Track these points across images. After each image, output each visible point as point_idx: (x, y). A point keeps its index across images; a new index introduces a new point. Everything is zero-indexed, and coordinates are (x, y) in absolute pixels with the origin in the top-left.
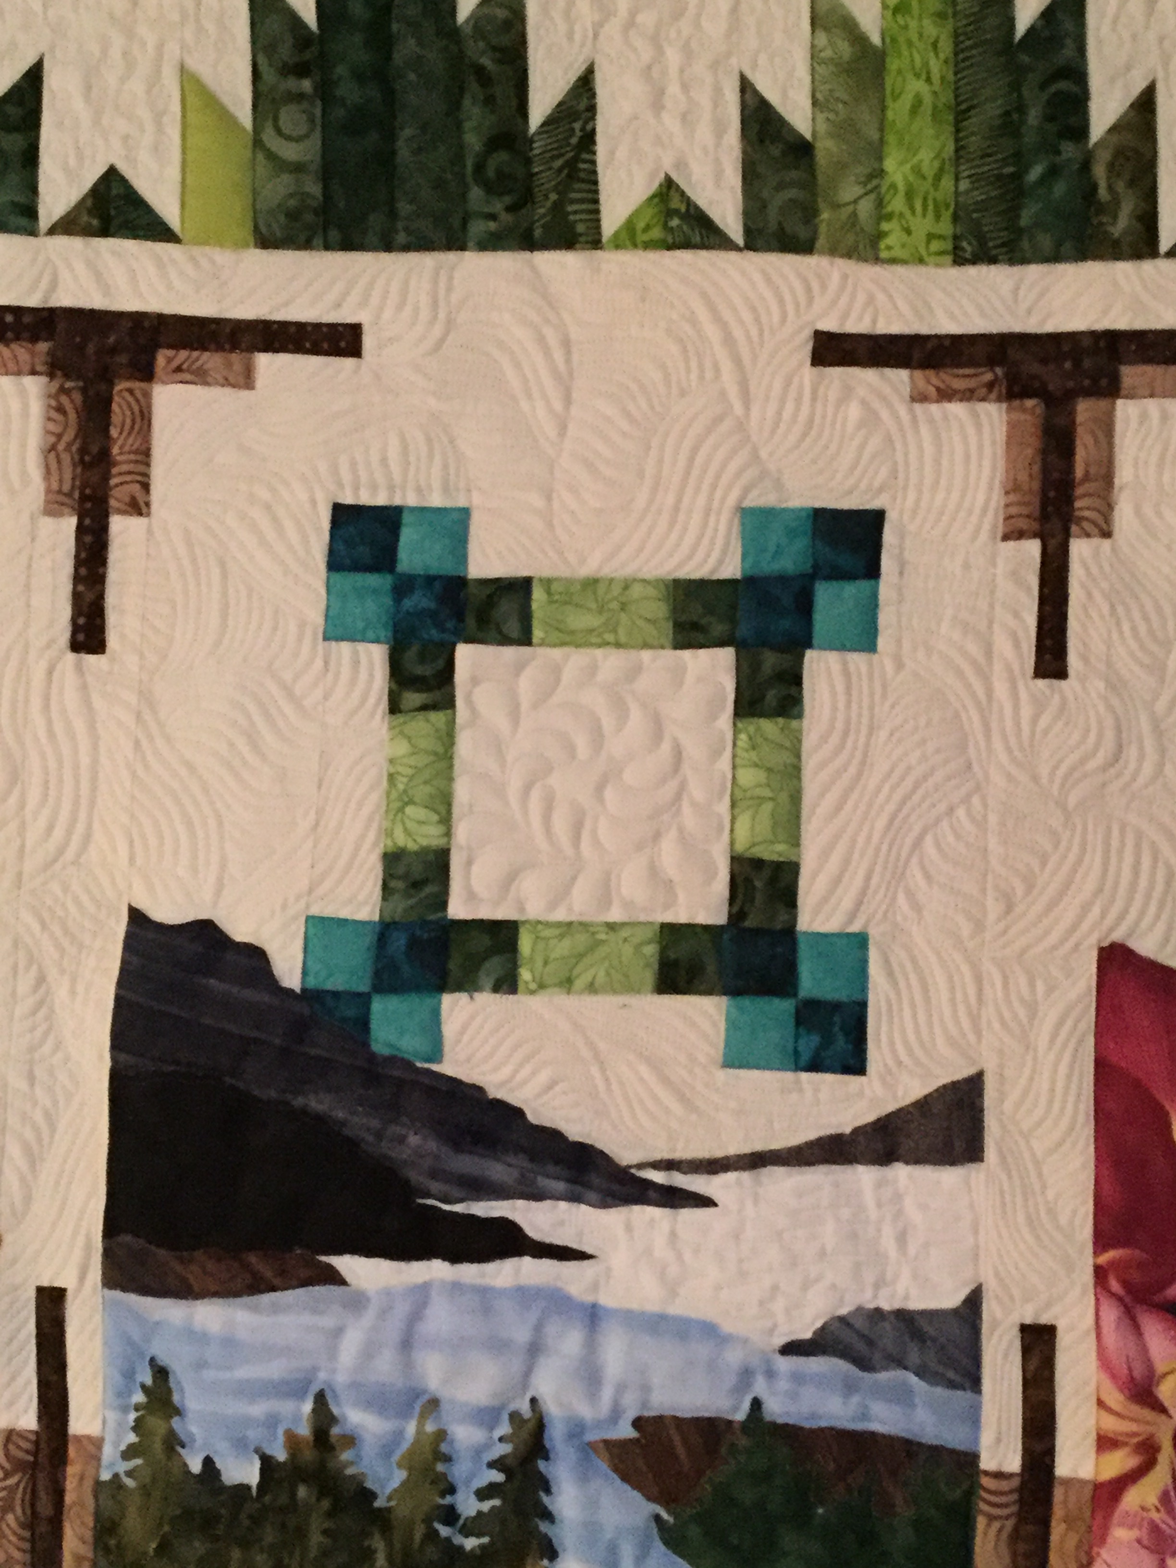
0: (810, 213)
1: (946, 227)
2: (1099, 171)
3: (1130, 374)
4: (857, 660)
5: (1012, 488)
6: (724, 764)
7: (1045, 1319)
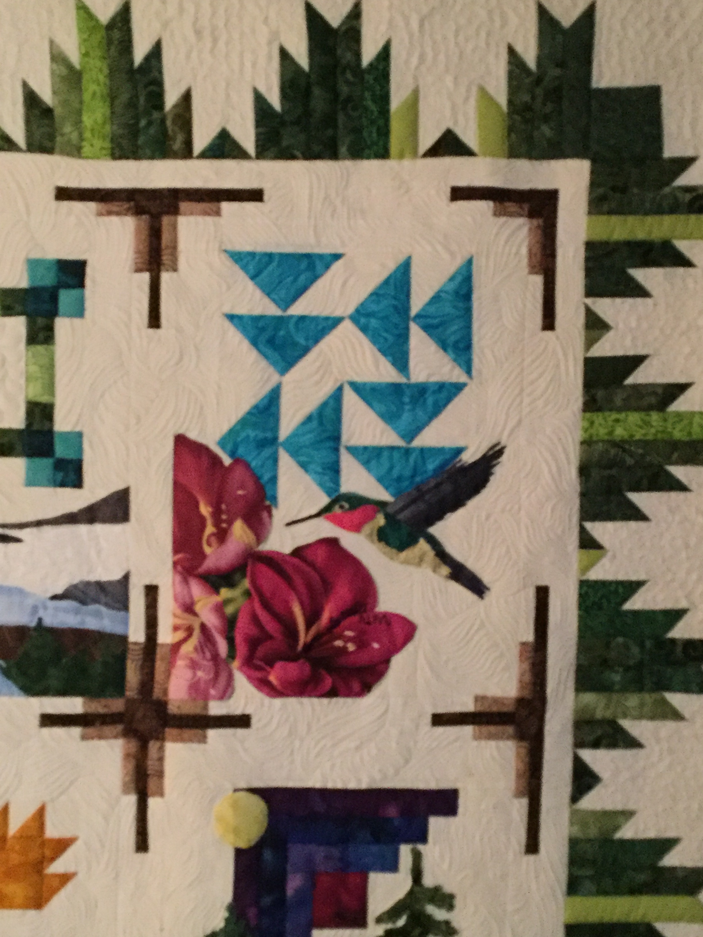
0: (52, 137)
1: (107, 144)
2: (169, 123)
3: (184, 206)
4: (77, 321)
5: (138, 252)
6: (23, 364)
7: (154, 583)
